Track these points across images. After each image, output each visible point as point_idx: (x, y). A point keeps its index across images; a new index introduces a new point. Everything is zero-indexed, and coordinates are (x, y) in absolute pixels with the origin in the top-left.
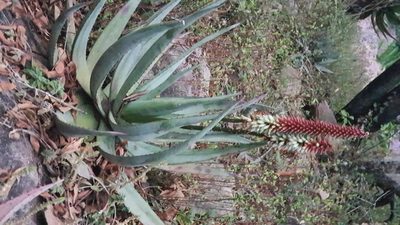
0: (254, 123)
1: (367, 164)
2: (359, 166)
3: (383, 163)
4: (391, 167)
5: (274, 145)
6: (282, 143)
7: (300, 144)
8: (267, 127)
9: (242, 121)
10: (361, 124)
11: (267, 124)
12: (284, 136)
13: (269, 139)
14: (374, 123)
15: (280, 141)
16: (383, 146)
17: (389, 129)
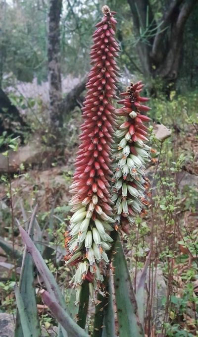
0: (90, 255)
1: (53, 119)
2: (56, 127)
3: (52, 104)
4: (56, 96)
5: (138, 207)
6: (133, 191)
7: (133, 153)
8: (98, 224)
9: (85, 285)
10: (10, 125)
11: (91, 226)
12: (118, 186)
13: (124, 219)
14: (9, 112)
15: (130, 196)
16: (33, 104)
17: (15, 98)
